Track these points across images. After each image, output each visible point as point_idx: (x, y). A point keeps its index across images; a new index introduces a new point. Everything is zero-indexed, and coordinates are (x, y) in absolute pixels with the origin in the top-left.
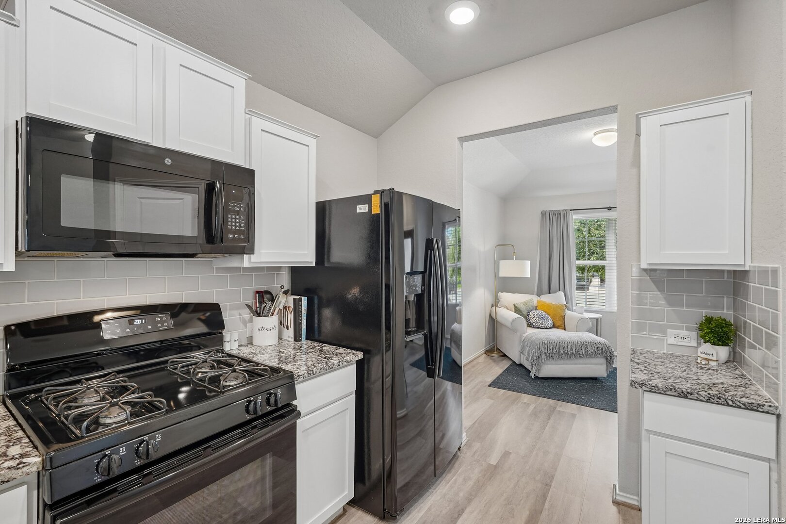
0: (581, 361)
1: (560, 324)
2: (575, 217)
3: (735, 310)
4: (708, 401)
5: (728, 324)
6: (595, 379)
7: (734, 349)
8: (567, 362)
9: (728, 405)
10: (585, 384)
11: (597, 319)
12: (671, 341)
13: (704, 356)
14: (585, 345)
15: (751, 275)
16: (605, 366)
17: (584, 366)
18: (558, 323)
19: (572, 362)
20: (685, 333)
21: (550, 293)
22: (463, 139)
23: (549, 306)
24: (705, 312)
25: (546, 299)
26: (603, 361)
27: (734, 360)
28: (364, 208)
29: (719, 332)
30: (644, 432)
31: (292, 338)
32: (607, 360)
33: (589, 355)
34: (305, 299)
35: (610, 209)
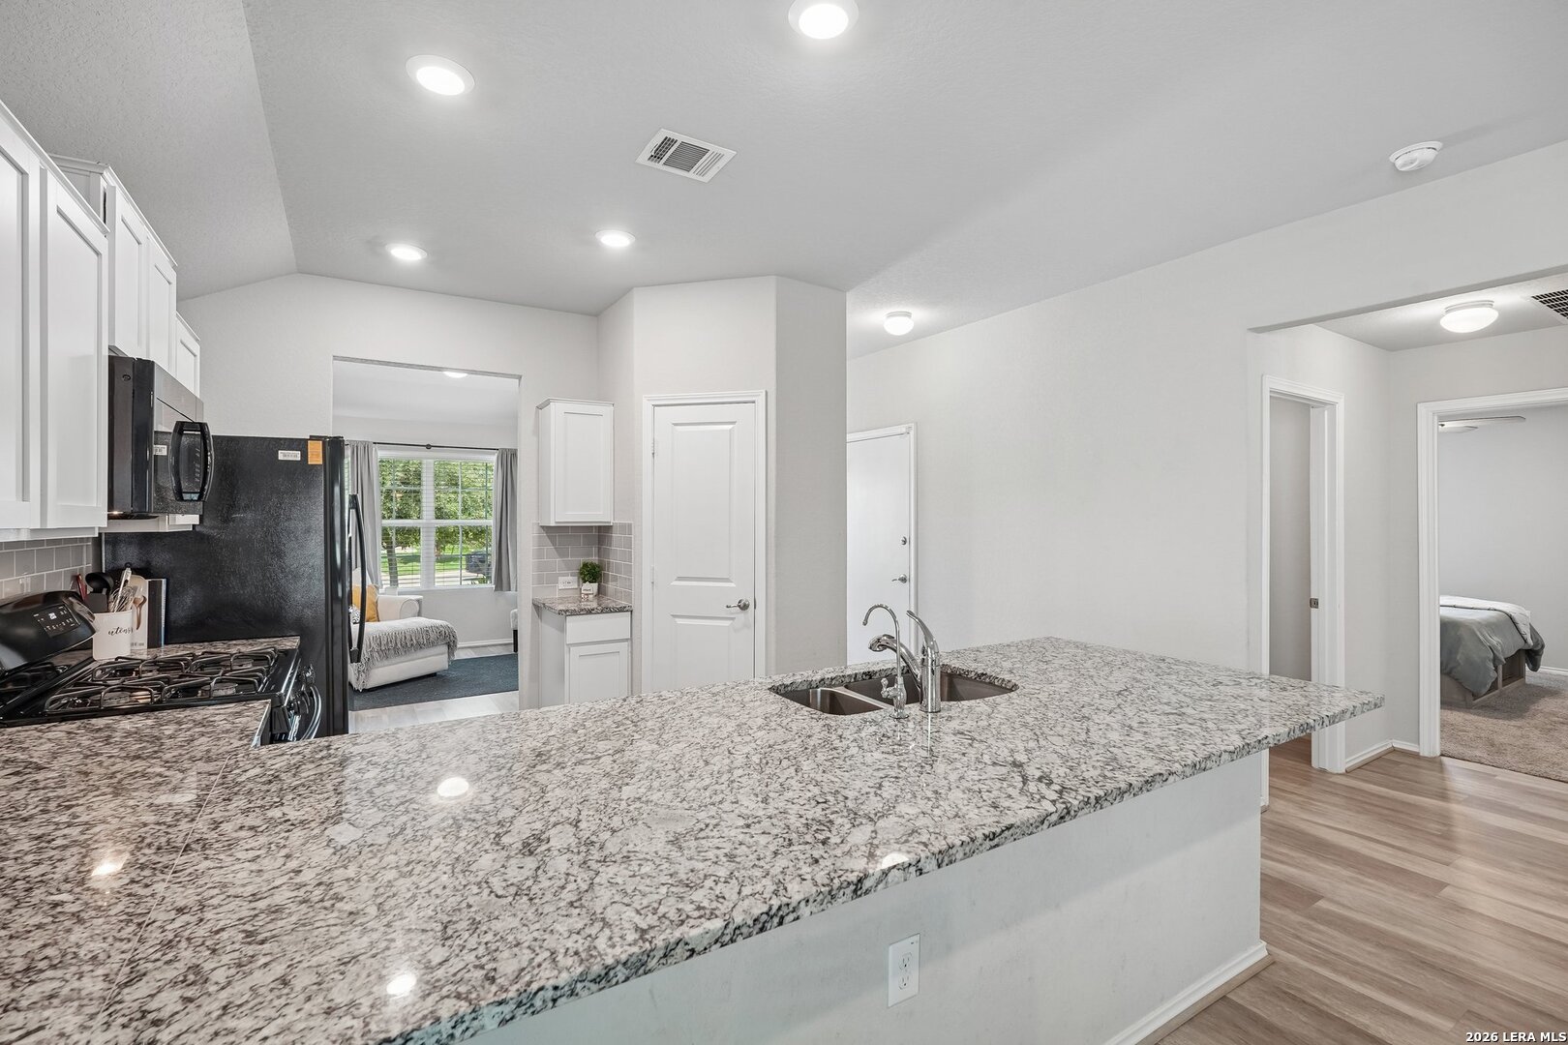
0: (420, 654)
1: (371, 614)
2: (381, 454)
3: (601, 556)
4: (602, 612)
5: (597, 566)
6: (433, 675)
7: (600, 585)
8: (403, 659)
9: (611, 612)
10: (419, 684)
11: (418, 601)
12: (561, 586)
13: (584, 592)
14: (426, 631)
15: (614, 529)
16: (447, 655)
17: (425, 660)
20: (570, 578)
22: (336, 358)
24: (582, 560)
26: (445, 648)
27: (602, 592)
28: (294, 456)
29: (592, 573)
30: (566, 648)
31: (143, 644)
32: (449, 646)
33: (431, 644)
34: (164, 581)
35: (428, 447)
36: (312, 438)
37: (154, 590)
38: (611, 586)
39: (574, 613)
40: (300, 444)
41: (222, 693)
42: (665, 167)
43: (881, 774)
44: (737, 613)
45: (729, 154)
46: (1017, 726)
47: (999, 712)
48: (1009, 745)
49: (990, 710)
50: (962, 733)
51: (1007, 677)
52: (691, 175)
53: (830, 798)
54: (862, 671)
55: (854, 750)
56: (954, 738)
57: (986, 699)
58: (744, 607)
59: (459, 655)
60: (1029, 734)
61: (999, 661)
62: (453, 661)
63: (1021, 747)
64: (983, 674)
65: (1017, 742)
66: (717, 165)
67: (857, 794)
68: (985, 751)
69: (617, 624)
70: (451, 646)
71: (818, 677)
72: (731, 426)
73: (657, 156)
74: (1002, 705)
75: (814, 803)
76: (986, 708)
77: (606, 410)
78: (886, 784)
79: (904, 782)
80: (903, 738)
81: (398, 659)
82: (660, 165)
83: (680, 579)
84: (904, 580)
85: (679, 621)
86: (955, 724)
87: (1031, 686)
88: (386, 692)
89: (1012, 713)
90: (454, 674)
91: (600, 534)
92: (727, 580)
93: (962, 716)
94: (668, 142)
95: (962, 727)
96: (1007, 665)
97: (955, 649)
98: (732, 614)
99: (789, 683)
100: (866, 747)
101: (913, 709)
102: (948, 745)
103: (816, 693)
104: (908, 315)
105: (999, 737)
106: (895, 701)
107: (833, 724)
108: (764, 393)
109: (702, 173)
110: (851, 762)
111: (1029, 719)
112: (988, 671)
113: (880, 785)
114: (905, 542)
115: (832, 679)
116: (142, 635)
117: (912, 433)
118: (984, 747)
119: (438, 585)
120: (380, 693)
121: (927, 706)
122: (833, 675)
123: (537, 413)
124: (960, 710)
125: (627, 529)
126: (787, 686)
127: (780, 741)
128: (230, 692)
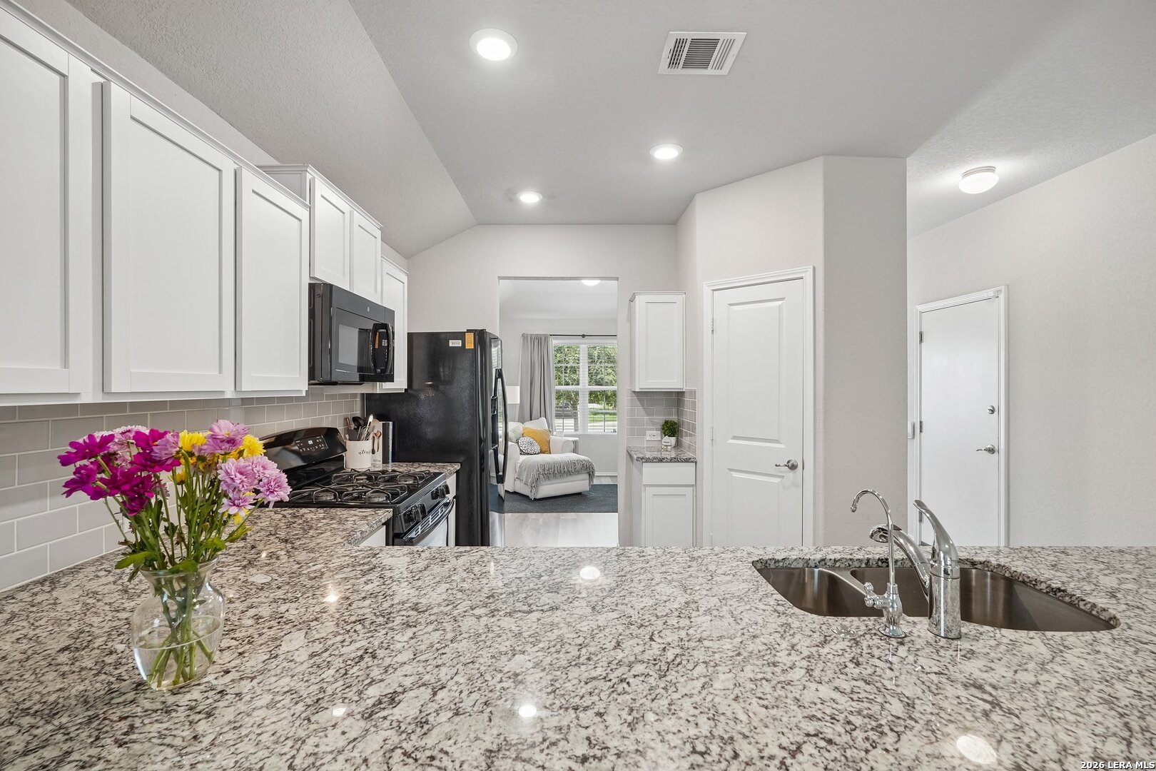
0: (570, 478)
1: (546, 450)
2: (555, 342)
3: (678, 416)
4: (671, 462)
5: (676, 424)
6: (580, 493)
7: (677, 439)
8: (559, 481)
9: (679, 462)
10: (569, 499)
11: (575, 442)
12: (648, 438)
13: (665, 444)
14: (574, 463)
15: (686, 394)
16: (588, 481)
18: (545, 448)
19: (563, 480)
20: (655, 432)
21: (531, 420)
22: (500, 278)
23: (534, 432)
24: (665, 418)
25: (529, 425)
26: (586, 476)
27: (678, 445)
28: (457, 343)
29: (671, 429)
30: (643, 487)
31: (380, 461)
32: (590, 475)
33: (577, 472)
34: (391, 423)
35: (583, 336)
36: (469, 331)
37: (385, 428)
38: (686, 440)
39: (648, 460)
40: (460, 336)
41: (376, 500)
42: (684, 70)
43: (811, 727)
44: (787, 472)
45: (739, 36)
46: (1092, 698)
47: (1065, 663)
48: (1062, 736)
49: (1048, 655)
50: (980, 688)
51: (1101, 601)
52: (710, 71)
53: (715, 749)
54: (877, 557)
55: (798, 674)
56: (962, 692)
57: (1049, 634)
58: (793, 467)
59: (596, 482)
60: (1113, 722)
61: (1096, 573)
62: (592, 485)
63: (1086, 748)
64: (1059, 590)
65: (1080, 732)
66: (731, 53)
67: (755, 753)
68: (1009, 736)
69: (682, 472)
70: (591, 475)
71: (819, 556)
72: (780, 302)
73: (673, 62)
74: (1076, 651)
75: (688, 747)
76: (1043, 650)
77: (679, 298)
78: (808, 749)
79: (838, 755)
80: (879, 671)
81: (556, 481)
82: (679, 71)
83: (734, 438)
84: (991, 451)
85: (735, 475)
86: (973, 668)
87: (1146, 628)
88: (548, 502)
89: (1090, 670)
90: (593, 494)
91: (676, 398)
92: (777, 441)
93: (993, 655)
94: (679, 43)
95: (985, 676)
96: (1109, 582)
97: (1026, 545)
98: (781, 472)
99: (780, 558)
100: (816, 673)
101: (919, 627)
102: (945, 704)
103: (813, 573)
104: (991, 169)
105: (1048, 713)
106: (885, 613)
107: (795, 624)
108: (811, 270)
109: (720, 67)
110: (782, 693)
111: (1122, 691)
112: (1070, 588)
113: (799, 749)
114: (993, 411)
115: (835, 561)
116: (379, 455)
117: (1002, 297)
118: (1010, 726)
119: (590, 432)
120: (544, 503)
121: (938, 624)
122: (838, 556)
123: (630, 305)
124: (993, 643)
125: (693, 393)
126: (778, 561)
127: (715, 635)
128: (381, 500)
